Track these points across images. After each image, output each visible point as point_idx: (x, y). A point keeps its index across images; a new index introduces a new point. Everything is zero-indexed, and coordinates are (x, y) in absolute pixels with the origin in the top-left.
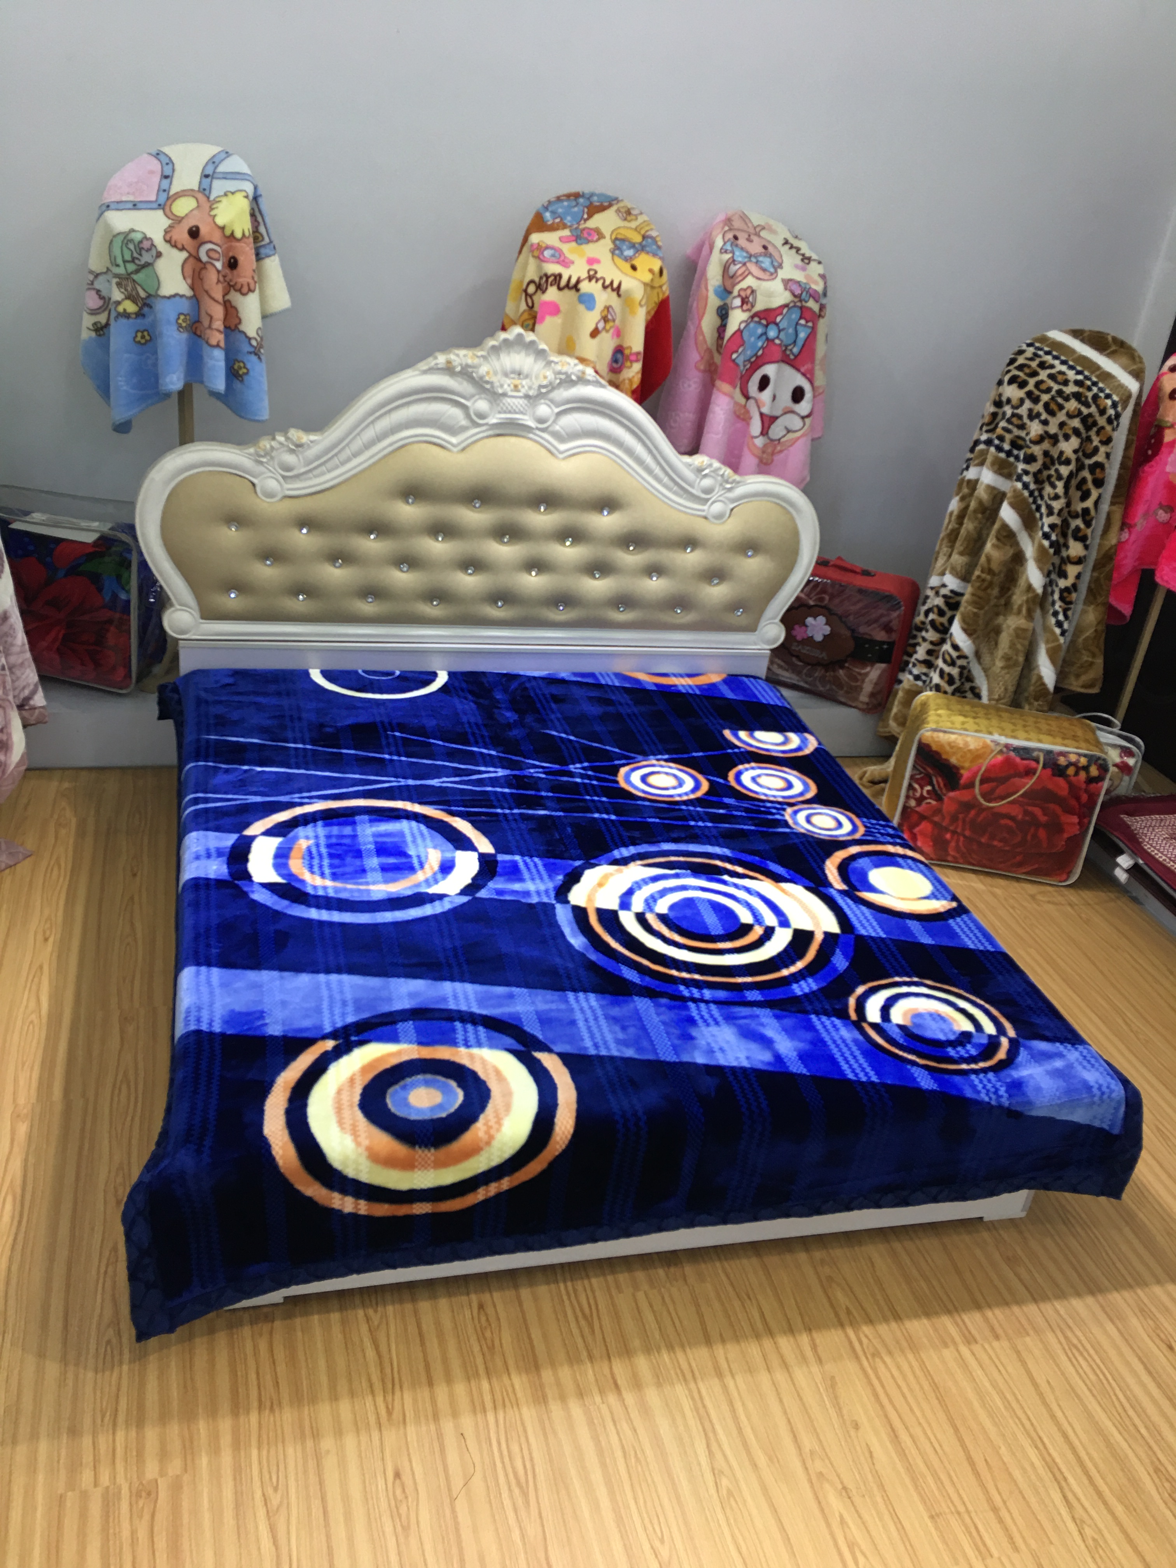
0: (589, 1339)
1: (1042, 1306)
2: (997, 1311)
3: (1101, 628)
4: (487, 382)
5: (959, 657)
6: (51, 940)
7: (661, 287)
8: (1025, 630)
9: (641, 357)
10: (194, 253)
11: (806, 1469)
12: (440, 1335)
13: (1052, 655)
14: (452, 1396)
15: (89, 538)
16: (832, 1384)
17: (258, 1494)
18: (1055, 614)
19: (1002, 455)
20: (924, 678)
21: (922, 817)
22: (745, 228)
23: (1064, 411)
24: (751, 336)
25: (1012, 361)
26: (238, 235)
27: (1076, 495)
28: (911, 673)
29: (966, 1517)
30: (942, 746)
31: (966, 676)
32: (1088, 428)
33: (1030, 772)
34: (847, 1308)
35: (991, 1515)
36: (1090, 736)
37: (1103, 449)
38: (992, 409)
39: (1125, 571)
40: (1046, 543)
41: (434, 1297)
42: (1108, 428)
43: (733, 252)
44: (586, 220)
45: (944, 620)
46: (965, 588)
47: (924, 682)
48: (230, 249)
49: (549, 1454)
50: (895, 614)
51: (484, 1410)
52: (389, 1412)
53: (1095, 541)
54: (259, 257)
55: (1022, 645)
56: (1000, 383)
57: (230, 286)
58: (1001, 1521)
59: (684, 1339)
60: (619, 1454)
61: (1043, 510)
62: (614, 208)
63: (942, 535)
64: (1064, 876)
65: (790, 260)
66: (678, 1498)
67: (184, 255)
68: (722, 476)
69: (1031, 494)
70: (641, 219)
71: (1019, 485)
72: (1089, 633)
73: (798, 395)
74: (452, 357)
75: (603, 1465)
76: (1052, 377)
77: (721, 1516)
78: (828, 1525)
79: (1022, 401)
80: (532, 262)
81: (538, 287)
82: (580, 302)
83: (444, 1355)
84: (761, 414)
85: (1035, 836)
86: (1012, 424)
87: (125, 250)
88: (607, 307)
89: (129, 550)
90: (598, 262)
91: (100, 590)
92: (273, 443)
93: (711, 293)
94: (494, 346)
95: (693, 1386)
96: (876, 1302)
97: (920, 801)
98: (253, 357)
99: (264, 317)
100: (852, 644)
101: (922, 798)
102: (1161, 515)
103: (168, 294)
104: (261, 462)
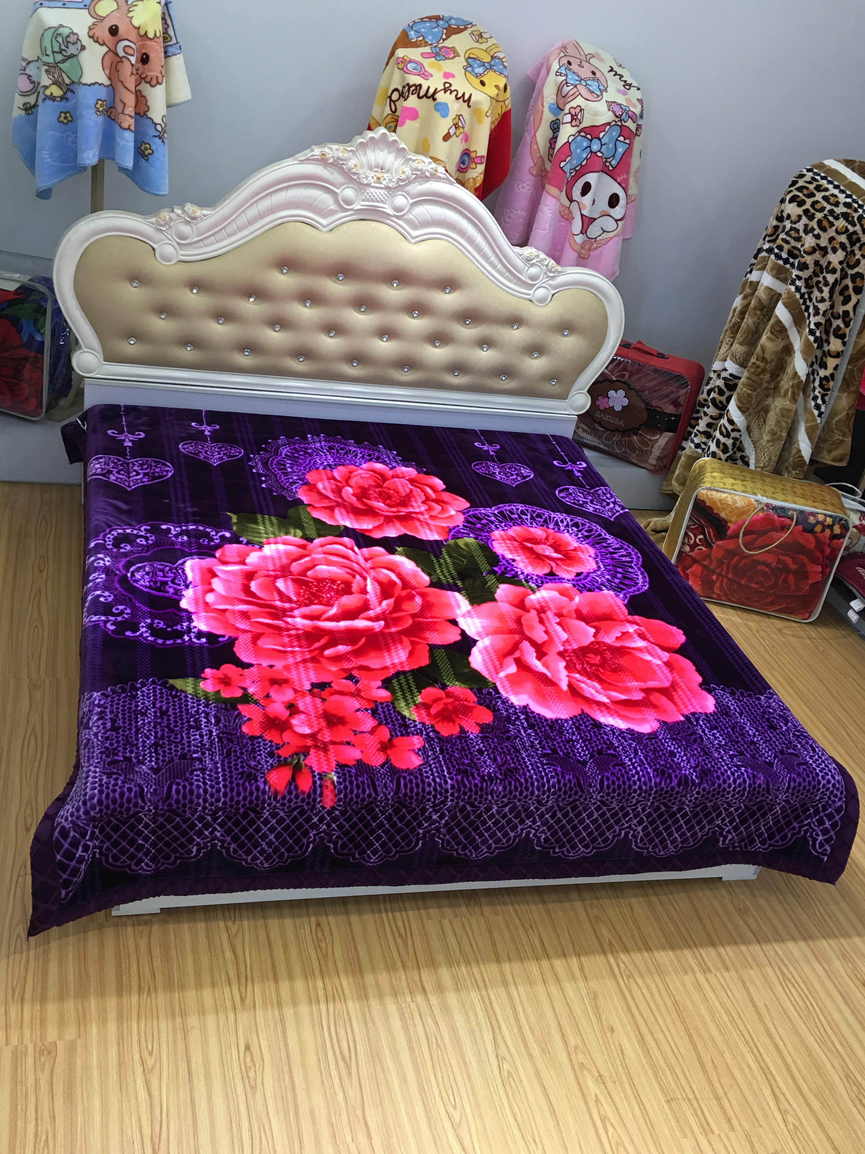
0: (403, 952)
1: (764, 947)
2: (728, 949)
3: (852, 412)
4: (355, 174)
5: (733, 430)
7: (504, 101)
8: (789, 410)
9: (484, 160)
10: (112, 48)
11: (571, 1060)
12: (285, 946)
13: (810, 433)
14: (292, 989)
15: (12, 287)
16: (595, 997)
17: (137, 1057)
18: (815, 398)
20: (703, 446)
21: (695, 561)
22: (578, 56)
23: (834, 228)
24: (577, 148)
25: (794, 183)
26: (151, 35)
27: (839, 299)
28: (692, 441)
29: (695, 1103)
30: (715, 503)
31: (738, 446)
32: (853, 244)
33: (784, 528)
34: (610, 941)
35: (715, 1102)
36: (836, 501)
38: (775, 223)
40: (812, 338)
43: (566, 75)
44: (444, 40)
45: (723, 399)
46: (743, 373)
47: (703, 450)
48: (144, 46)
49: (369, 1038)
50: (683, 391)
51: (318, 1002)
52: (243, 1000)
53: (852, 339)
54: (167, 55)
55: (787, 423)
56: (783, 201)
57: (142, 79)
58: (721, 1106)
59: (479, 957)
60: (424, 1041)
61: (811, 310)
62: (469, 31)
63: (726, 326)
64: (807, 615)
65: (614, 85)
66: (469, 1075)
67: (105, 49)
68: (547, 266)
69: (802, 296)
70: (490, 42)
71: (793, 288)
72: (842, 415)
73: (613, 201)
74: (327, 150)
75: (411, 1048)
76: (825, 198)
77: (502, 1091)
78: (586, 1103)
79: (800, 217)
80: (397, 73)
81: (401, 95)
82: (436, 110)
83: (287, 959)
84: (582, 215)
85: (785, 581)
86: (790, 236)
87: (54, 42)
88: (459, 116)
89: (46, 300)
90: (453, 76)
91: (19, 331)
92: (172, 215)
93: (546, 109)
94: (362, 143)
95: (484, 992)
96: (633, 937)
97: (693, 547)
98: (157, 140)
99: (169, 106)
100: (645, 415)
101: (695, 545)
103: (89, 82)
104: (161, 231)
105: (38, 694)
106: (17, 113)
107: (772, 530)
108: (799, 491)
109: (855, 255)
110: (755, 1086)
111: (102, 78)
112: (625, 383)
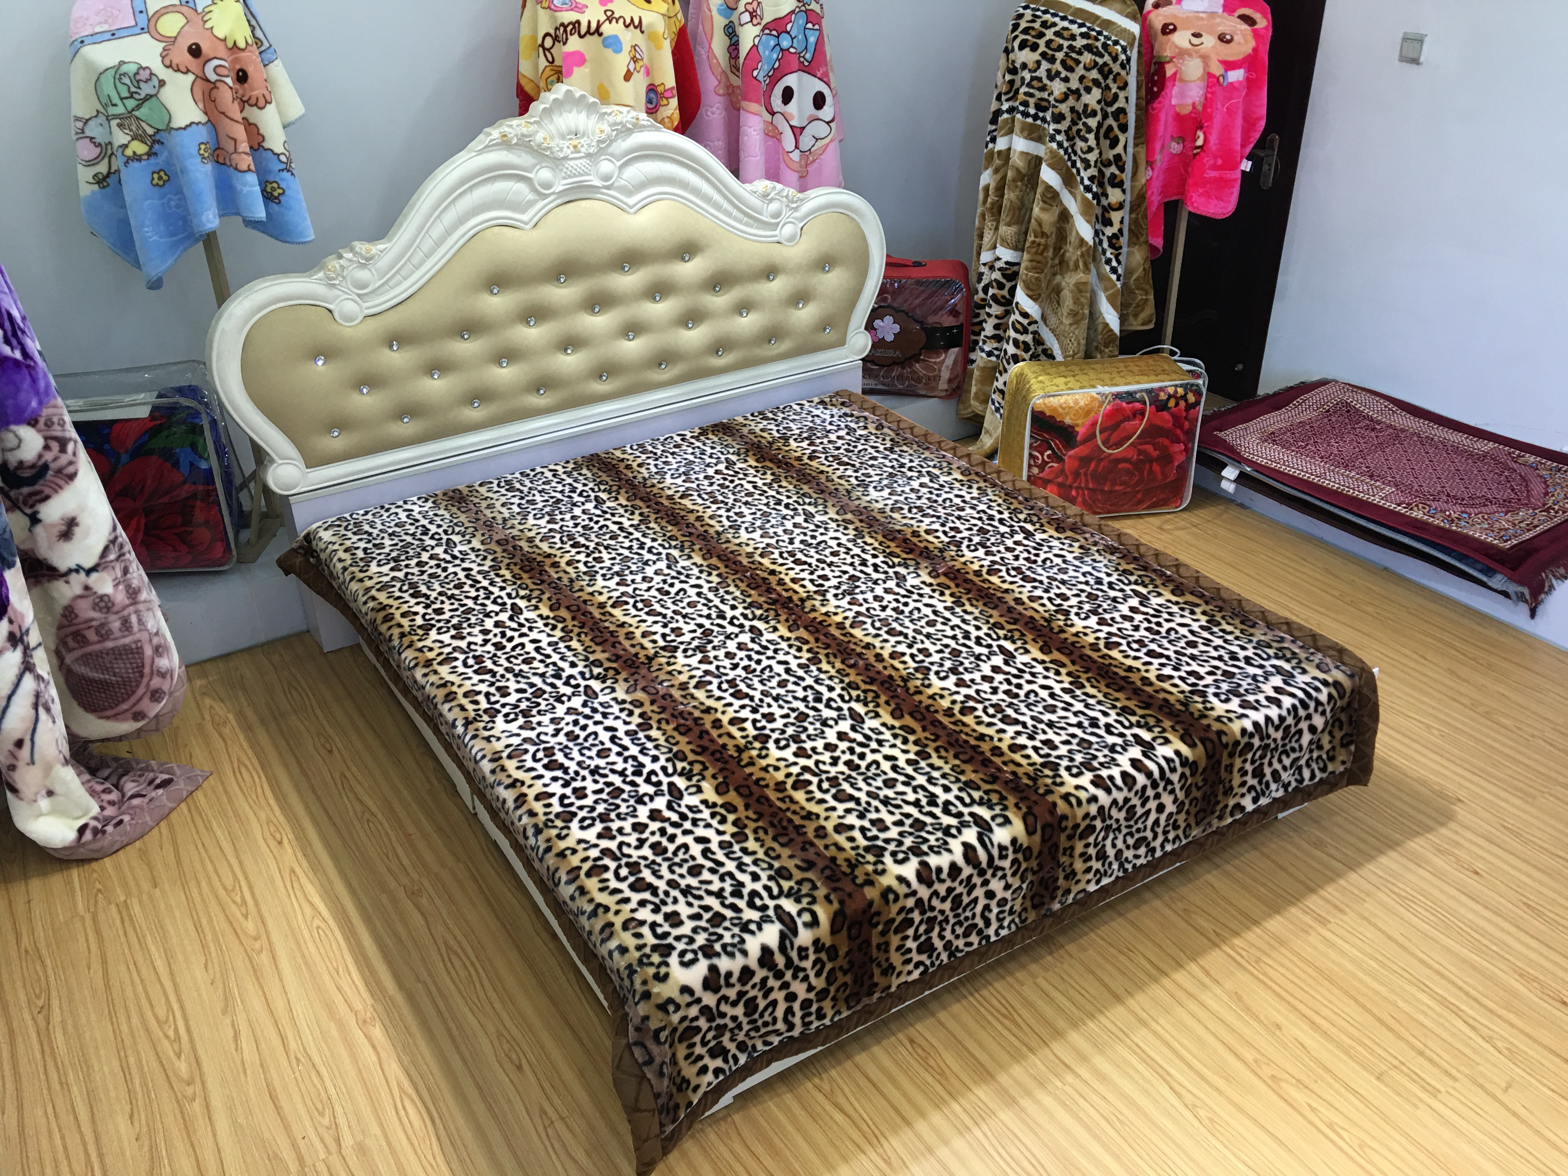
0: (1020, 1034)
1: (1360, 872)
2: (1328, 889)
3: (1148, 265)
4: (547, 149)
5: (1030, 324)
6: (285, 841)
7: (676, 15)
8: (1084, 284)
9: (675, 92)
11: (1260, 1076)
12: (891, 1078)
13: (1111, 300)
14: (933, 1128)
15: (143, 412)
16: (1239, 998)
18: (1108, 261)
19: (1030, 120)
20: (996, 352)
21: (1047, 482)
23: (1082, 65)
24: (765, 50)
25: (1016, 27)
26: (242, 44)
27: (1105, 143)
28: (982, 350)
30: (1055, 409)
31: (1038, 341)
32: (1106, 78)
33: (1140, 414)
34: (1215, 932)
35: (1421, 1060)
37: (1122, 95)
38: (1008, 77)
39: (1154, 209)
40: (1089, 196)
41: (865, 1048)
42: (1123, 73)
45: (1005, 292)
46: (1022, 256)
47: (998, 357)
49: (1046, 1145)
50: (957, 298)
51: (969, 1130)
52: (888, 1162)
53: (1127, 185)
55: (1084, 298)
56: (1007, 51)
57: (244, 102)
58: (1431, 1061)
59: (1098, 1005)
60: (1103, 1123)
63: (979, 210)
64: (1179, 502)
66: (1173, 1141)
67: (190, 77)
68: (787, 197)
69: (1066, 150)
71: (1054, 145)
72: (1139, 272)
73: (819, 101)
74: (505, 129)
75: (1096, 1137)
76: (1058, 34)
77: (1215, 1142)
79: (1038, 63)
80: (543, 15)
81: (556, 39)
82: (606, 46)
83: (905, 1094)
84: (792, 127)
85: (1151, 472)
86: (1033, 87)
87: (118, 84)
88: (634, 47)
89: (196, 414)
91: (176, 464)
92: (342, 261)
93: (715, 13)
94: (545, 108)
95: (1128, 1041)
96: (1233, 916)
97: (1042, 468)
98: (286, 175)
99: (284, 127)
100: (923, 338)
101: (1045, 463)
102: (1175, 148)
103: (183, 125)
104: (334, 285)
105: (424, 901)
106: (87, 190)
107: (1123, 421)
108: (1135, 369)
109: (1110, 89)
110: (1447, 1024)
111: (198, 115)
112: (889, 307)
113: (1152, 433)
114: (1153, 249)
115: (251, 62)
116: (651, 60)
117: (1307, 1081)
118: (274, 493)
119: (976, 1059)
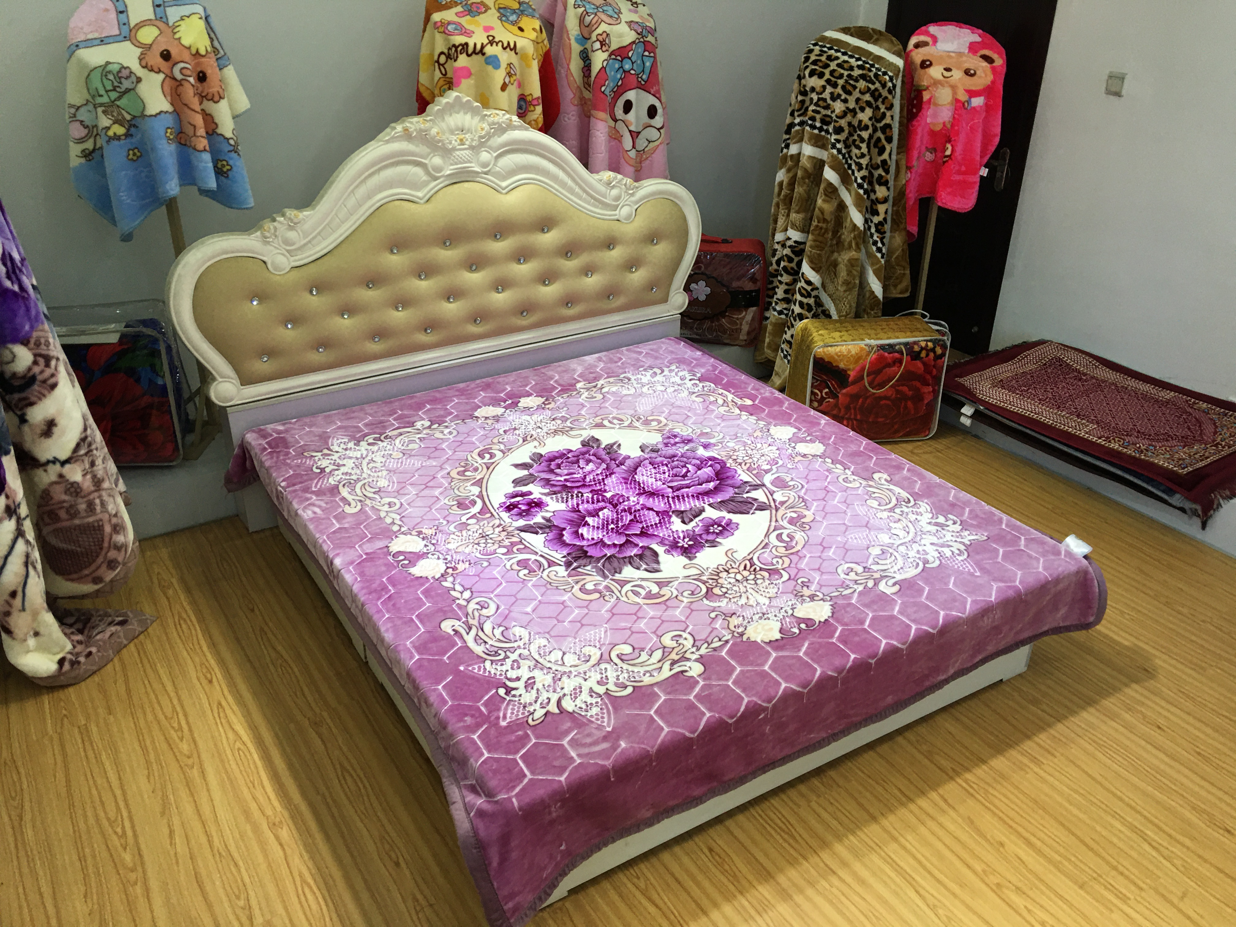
0: (797, 846)
3: (906, 247)
4: (439, 141)
5: (812, 290)
6: (215, 680)
7: (543, 42)
8: (856, 260)
9: (540, 101)
10: (169, 74)
11: (987, 884)
13: (876, 273)
15: (113, 339)
16: (971, 822)
18: (875, 243)
20: (785, 312)
23: (858, 90)
24: (611, 71)
25: (807, 59)
26: (203, 52)
27: (875, 151)
28: (775, 310)
30: (832, 357)
31: (819, 303)
32: (876, 100)
33: (899, 362)
34: (952, 768)
35: (1115, 873)
36: (926, 327)
37: (888, 114)
38: (800, 98)
39: (911, 203)
40: (861, 192)
42: (890, 97)
45: (794, 265)
46: (807, 237)
47: (787, 315)
48: (198, 64)
50: (756, 267)
53: (891, 184)
55: (856, 271)
56: (800, 78)
57: (203, 97)
58: (1122, 874)
59: (857, 822)
63: (775, 200)
64: (927, 432)
67: (161, 76)
68: (625, 185)
69: (844, 156)
71: (835, 151)
72: (899, 252)
73: (652, 112)
74: (407, 125)
76: (840, 66)
79: (824, 87)
80: (439, 38)
81: (448, 57)
82: (487, 63)
83: (705, 892)
84: (630, 131)
85: (906, 407)
86: (819, 106)
87: (105, 80)
88: (509, 65)
89: (155, 341)
90: (492, 28)
91: (138, 380)
92: (275, 224)
93: (573, 42)
94: (439, 110)
95: (882, 853)
96: (966, 757)
97: (820, 401)
98: (233, 155)
99: (234, 118)
100: (728, 298)
101: (823, 399)
102: (929, 156)
103: (154, 113)
104: (269, 242)
105: (324, 730)
106: (75, 160)
107: (884, 367)
108: (895, 327)
109: (879, 109)
111: (166, 106)
112: (702, 273)
113: (908, 377)
114: (909, 234)
115: (210, 66)
116: (522, 74)
117: (1025, 889)
118: (213, 403)
119: (762, 865)
